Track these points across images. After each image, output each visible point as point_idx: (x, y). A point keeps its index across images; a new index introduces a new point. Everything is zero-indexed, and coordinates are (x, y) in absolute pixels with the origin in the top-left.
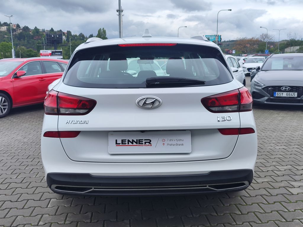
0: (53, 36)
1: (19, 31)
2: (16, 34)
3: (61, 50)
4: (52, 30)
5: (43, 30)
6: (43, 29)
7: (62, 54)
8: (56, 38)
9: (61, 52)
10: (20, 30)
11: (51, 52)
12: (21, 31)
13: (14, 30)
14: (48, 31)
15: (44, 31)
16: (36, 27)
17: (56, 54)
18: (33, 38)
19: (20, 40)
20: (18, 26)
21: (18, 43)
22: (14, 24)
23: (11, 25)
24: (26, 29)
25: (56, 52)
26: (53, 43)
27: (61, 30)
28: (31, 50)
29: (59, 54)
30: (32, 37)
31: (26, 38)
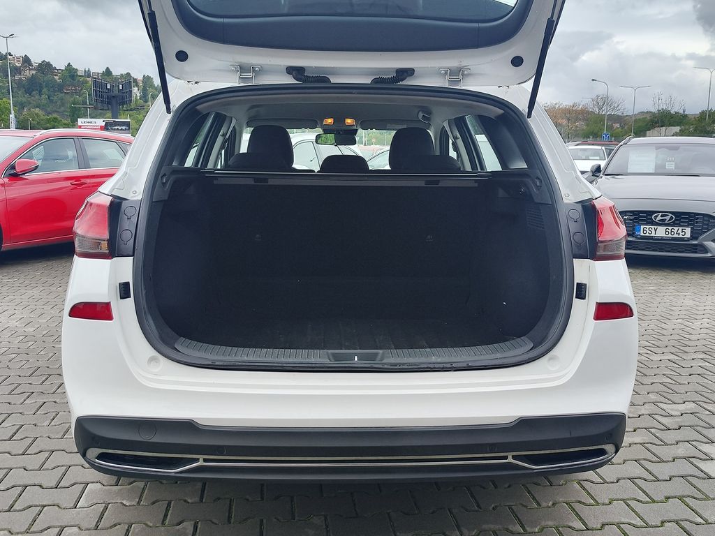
0: (109, 86)
1: (28, 73)
2: (20, 79)
3: (129, 120)
4: (108, 72)
5: (85, 70)
6: (87, 70)
7: (129, 129)
8: (116, 92)
9: (127, 124)
10: (30, 70)
11: (103, 124)
12: (34, 72)
13: (16, 70)
14: (98, 74)
15: (88, 74)
16: (69, 65)
17: (116, 127)
18: (60, 90)
19: (30, 94)
20: (26, 60)
21: (24, 100)
22: (18, 55)
23: (10, 57)
24: (46, 67)
25: (116, 124)
26: (108, 103)
27: (128, 74)
28: (55, 118)
29: (122, 130)
30: (60, 88)
31: (45, 90)
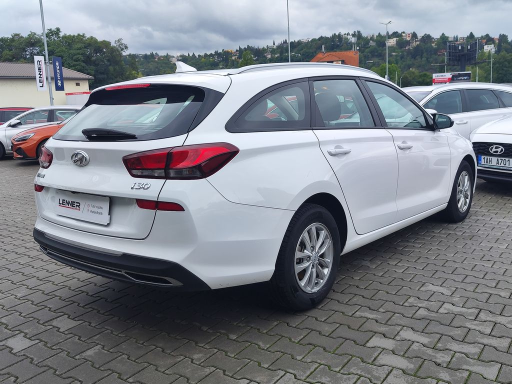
0: (460, 48)
1: (415, 44)
2: (409, 49)
3: (470, 72)
4: (472, 35)
5: (454, 37)
6: (456, 36)
7: (470, 78)
9: (469, 75)
10: (416, 41)
11: (451, 76)
12: (418, 43)
13: (408, 43)
14: (464, 38)
15: (456, 39)
16: (443, 34)
17: (460, 78)
18: (436, 54)
19: (415, 59)
20: (414, 35)
21: (410, 63)
22: (409, 32)
23: (403, 34)
24: (427, 38)
25: (460, 75)
26: (459, 60)
27: (487, 35)
28: (425, 74)
29: (464, 79)
30: (436, 51)
31: (425, 54)
